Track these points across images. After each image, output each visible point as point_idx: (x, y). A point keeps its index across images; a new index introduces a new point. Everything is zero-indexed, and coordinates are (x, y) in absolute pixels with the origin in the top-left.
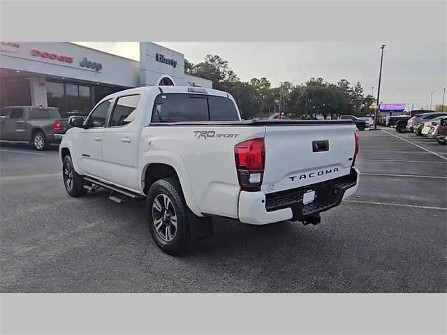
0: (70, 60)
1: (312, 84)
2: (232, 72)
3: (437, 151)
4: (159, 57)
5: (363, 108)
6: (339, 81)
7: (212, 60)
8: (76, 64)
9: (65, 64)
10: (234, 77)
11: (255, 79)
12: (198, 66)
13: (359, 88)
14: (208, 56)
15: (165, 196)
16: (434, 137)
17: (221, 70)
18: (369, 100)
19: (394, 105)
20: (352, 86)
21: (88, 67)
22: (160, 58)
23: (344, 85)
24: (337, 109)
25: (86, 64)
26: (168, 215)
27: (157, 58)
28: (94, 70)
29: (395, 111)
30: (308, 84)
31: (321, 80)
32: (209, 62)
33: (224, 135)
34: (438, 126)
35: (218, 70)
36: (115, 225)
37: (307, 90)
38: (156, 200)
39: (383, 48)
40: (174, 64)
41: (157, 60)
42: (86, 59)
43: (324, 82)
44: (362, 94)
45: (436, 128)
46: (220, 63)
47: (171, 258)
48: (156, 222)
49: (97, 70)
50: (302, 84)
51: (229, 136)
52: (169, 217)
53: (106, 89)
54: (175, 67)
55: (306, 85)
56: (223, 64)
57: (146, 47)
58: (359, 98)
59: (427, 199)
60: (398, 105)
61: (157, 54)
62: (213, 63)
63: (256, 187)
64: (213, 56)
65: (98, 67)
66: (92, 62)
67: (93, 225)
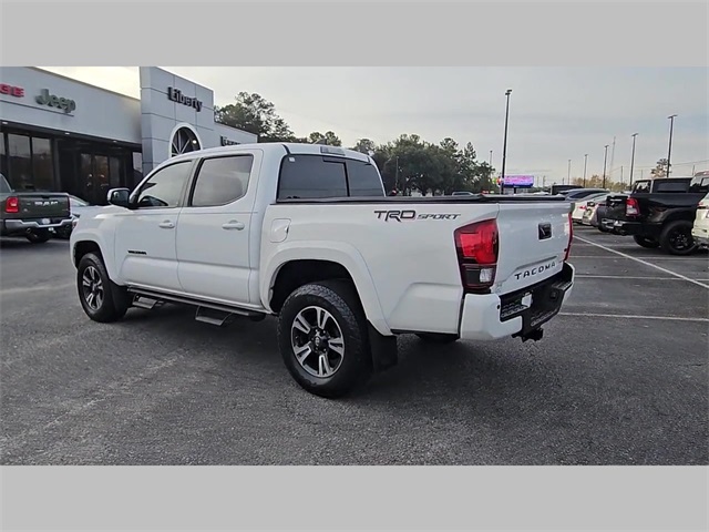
0: (17, 93)
1: (403, 143)
2: (281, 122)
3: (601, 242)
4: (174, 92)
5: (477, 182)
6: (442, 140)
7: (249, 102)
8: (28, 98)
9: (8, 98)
10: (284, 129)
11: (317, 134)
12: (224, 110)
13: (470, 152)
14: (242, 94)
15: (319, 309)
16: (592, 224)
17: (263, 117)
18: (485, 169)
19: (519, 177)
20: (461, 148)
21: (50, 105)
22: (174, 96)
23: (450, 146)
24: (442, 183)
25: (46, 100)
26: (322, 338)
27: (169, 95)
28: (61, 111)
29: (522, 186)
30: (398, 144)
31: (416, 138)
32: (244, 105)
33: (434, 217)
34: (597, 206)
35: (258, 117)
36: (207, 361)
37: (397, 153)
38: (299, 316)
39: (508, 94)
40: (197, 105)
41: (170, 99)
42: (47, 91)
43: (420, 142)
44: (474, 160)
45: (594, 210)
46: (261, 106)
47: (332, 403)
48: (297, 350)
49: (67, 111)
50: (389, 143)
51: (442, 217)
52: (326, 341)
53: (79, 143)
54: (199, 110)
55: (394, 146)
56: (266, 108)
57: (150, 75)
58: (471, 167)
59: (624, 306)
60: (524, 177)
61: (170, 89)
62: (250, 107)
63: (484, 289)
64: (250, 94)
65: (68, 107)
66: (58, 97)
67: (170, 363)
